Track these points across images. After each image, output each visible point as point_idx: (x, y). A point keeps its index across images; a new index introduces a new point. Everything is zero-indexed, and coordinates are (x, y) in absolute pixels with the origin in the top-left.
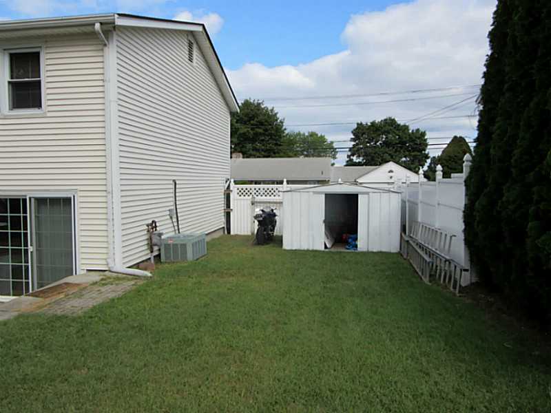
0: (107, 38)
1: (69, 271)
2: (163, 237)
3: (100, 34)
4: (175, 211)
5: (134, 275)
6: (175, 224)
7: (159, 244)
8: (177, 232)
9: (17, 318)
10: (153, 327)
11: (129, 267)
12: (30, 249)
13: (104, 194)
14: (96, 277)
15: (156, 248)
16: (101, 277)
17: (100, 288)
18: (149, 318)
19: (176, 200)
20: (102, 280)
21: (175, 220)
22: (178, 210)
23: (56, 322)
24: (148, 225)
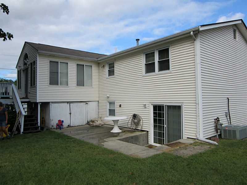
0: (196, 37)
1: (180, 137)
2: (223, 126)
3: (193, 36)
4: (228, 113)
5: (209, 143)
6: (229, 120)
7: (221, 129)
8: (230, 124)
9: (163, 153)
10: (223, 171)
11: (206, 139)
12: (165, 126)
13: (195, 104)
14: (192, 141)
15: (219, 131)
16: (194, 142)
17: (194, 147)
18: (220, 166)
19: (229, 108)
20: (194, 143)
21: (228, 117)
22: (230, 113)
23: (177, 158)
24: (215, 119)
